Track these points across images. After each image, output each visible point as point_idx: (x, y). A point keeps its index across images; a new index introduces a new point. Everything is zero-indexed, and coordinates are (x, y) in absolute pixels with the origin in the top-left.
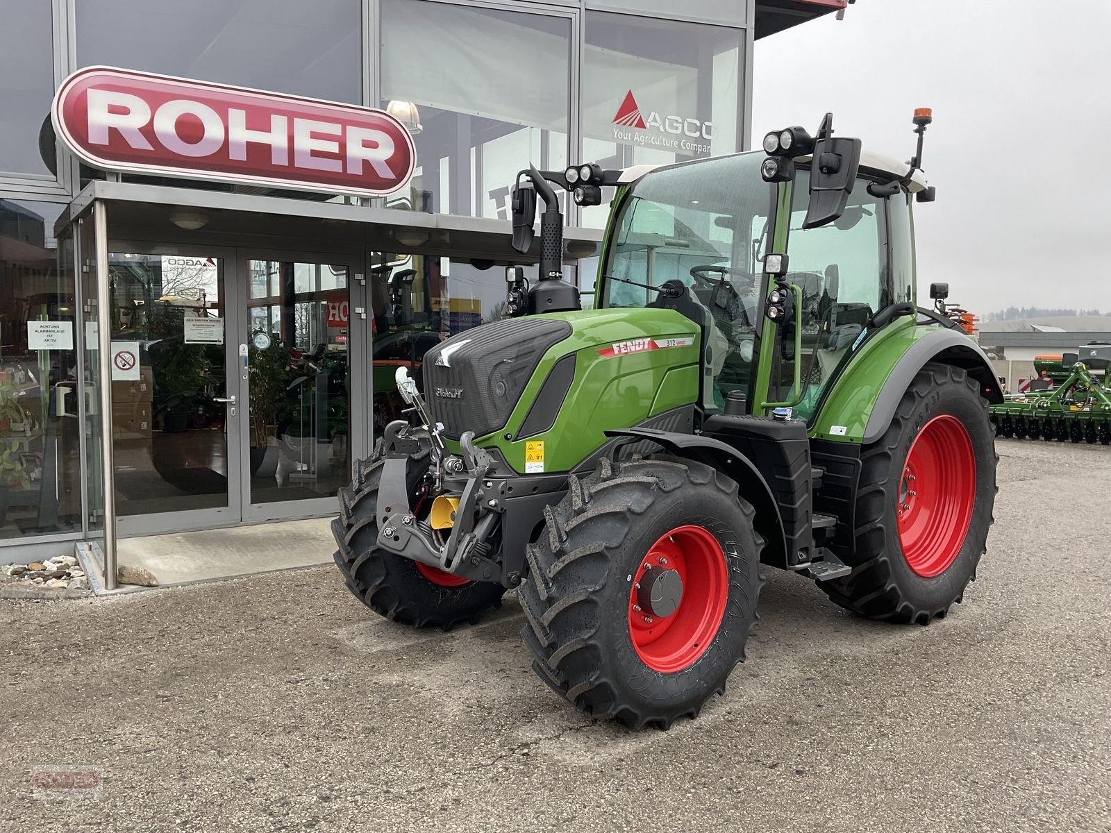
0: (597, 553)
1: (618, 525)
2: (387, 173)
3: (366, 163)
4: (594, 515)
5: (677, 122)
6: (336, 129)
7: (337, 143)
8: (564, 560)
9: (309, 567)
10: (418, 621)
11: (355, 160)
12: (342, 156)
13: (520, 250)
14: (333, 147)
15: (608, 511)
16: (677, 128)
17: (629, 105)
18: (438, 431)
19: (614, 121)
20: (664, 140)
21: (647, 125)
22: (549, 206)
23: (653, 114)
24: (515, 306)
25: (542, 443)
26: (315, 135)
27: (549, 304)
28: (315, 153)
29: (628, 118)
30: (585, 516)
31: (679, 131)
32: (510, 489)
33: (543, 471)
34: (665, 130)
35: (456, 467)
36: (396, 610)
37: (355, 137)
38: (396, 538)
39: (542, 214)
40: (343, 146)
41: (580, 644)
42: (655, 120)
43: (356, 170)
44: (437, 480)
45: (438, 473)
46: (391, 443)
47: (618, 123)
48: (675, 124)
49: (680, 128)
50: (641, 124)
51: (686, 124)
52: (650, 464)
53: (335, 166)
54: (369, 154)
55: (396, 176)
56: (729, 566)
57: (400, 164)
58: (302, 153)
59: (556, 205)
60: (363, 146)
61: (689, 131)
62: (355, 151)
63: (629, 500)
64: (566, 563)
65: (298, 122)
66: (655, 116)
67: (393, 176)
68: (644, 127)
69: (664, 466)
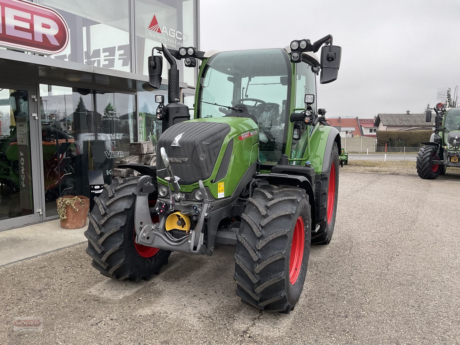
0: (284, 235)
1: (287, 220)
2: (55, 42)
3: (44, 36)
4: (276, 217)
5: (173, 32)
6: (28, 16)
7: (29, 24)
8: (266, 240)
9: (36, 257)
10: (138, 278)
11: (38, 33)
12: (31, 30)
13: (155, 86)
14: (27, 26)
15: (283, 215)
16: (173, 35)
17: (154, 22)
18: (177, 181)
19: (149, 28)
20: (169, 39)
21: (162, 32)
22: (173, 66)
23: (164, 27)
24: (161, 115)
25: (223, 183)
26: (16, 18)
27: (177, 114)
28: (17, 28)
29: (155, 27)
30: (271, 218)
31: (174, 36)
32: (212, 207)
33: (224, 197)
34: (169, 35)
35: (183, 198)
36: (129, 274)
37: (38, 21)
38: (148, 238)
39: (169, 70)
40: (32, 26)
41: (279, 280)
42: (165, 30)
43: (39, 39)
44: (171, 206)
45: (171, 202)
46: (141, 188)
47: (150, 29)
48: (173, 33)
49: (174, 35)
50: (159, 31)
51: (176, 33)
52: (287, 190)
53: (28, 36)
54: (45, 31)
55: (60, 45)
56: (305, 232)
57: (62, 38)
58: (10, 27)
59: (176, 65)
60: (43, 27)
61: (178, 37)
62: (38, 29)
63: (288, 208)
64: (268, 241)
65: (7, 9)
66: (165, 29)
67: (58, 44)
68: (160, 32)
69: (293, 191)
